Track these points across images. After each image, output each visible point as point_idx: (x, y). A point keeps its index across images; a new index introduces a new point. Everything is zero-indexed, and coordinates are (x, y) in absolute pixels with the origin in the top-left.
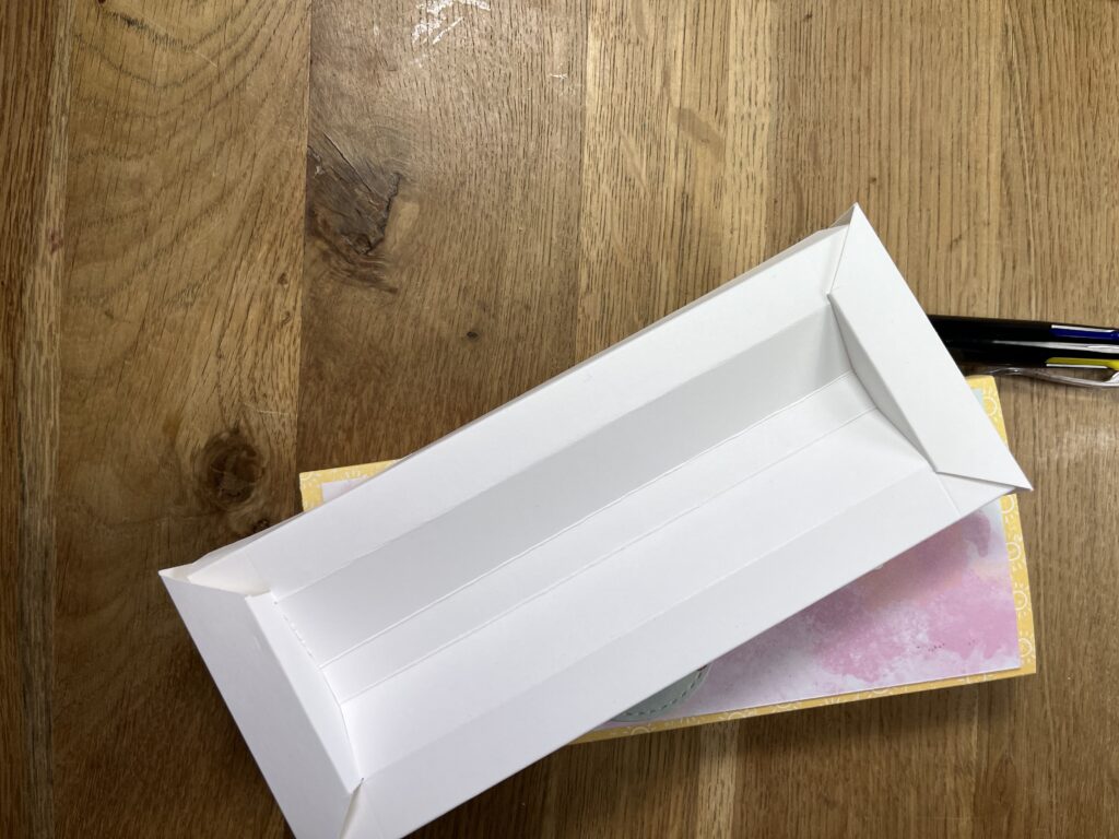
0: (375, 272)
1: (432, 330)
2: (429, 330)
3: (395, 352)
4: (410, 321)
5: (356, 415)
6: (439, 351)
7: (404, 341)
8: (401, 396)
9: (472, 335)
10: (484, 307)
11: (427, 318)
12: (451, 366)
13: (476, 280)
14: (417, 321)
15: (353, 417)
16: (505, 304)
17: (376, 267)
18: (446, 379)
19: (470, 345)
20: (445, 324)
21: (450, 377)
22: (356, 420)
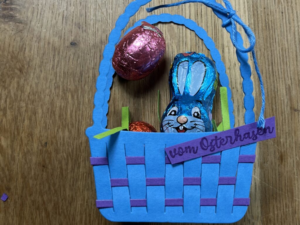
0: (11, 12)
1: (49, 43)
2: (46, 44)
3: (28, 59)
4: (35, 39)
5: (8, 100)
6: (54, 55)
7: (32, 52)
8: (34, 85)
9: (73, 44)
10: (79, 26)
11: (45, 36)
12: (63, 64)
13: (72, 10)
14: (39, 39)
15: (6, 101)
16: (92, 23)
17: (12, 9)
18: (60, 72)
19: (73, 50)
20: (56, 39)
21: (62, 70)
22: (8, 103)
